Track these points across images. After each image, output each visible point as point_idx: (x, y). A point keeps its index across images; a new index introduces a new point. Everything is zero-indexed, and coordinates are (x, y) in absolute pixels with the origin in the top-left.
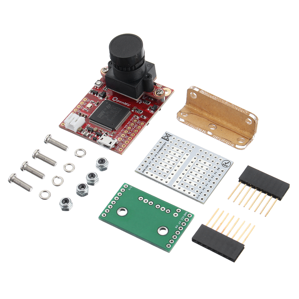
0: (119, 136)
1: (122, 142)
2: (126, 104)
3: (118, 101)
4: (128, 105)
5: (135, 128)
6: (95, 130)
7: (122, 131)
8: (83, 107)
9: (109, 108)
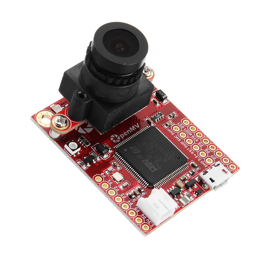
0: (203, 160)
1: (218, 160)
2: (133, 128)
3: (122, 136)
4: (138, 127)
5: (193, 135)
6: (181, 185)
7: (192, 152)
8: (117, 187)
9: (139, 151)
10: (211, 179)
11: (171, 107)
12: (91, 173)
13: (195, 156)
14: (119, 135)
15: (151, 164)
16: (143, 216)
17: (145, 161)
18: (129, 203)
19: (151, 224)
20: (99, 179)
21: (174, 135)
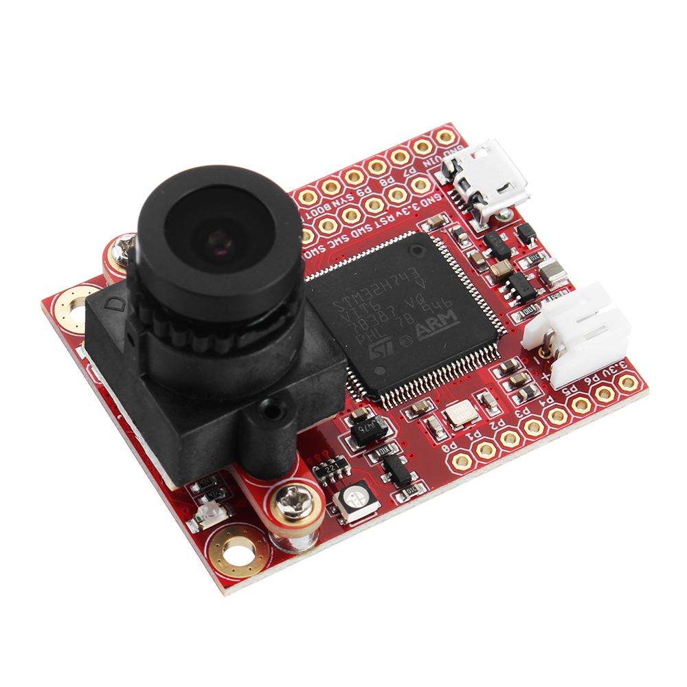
0: (416, 200)
1: (419, 165)
5: (330, 202)
6: (502, 267)
7: (389, 218)
8: (493, 423)
9: (385, 340)
10: (501, 190)
12: (440, 476)
13: (401, 214)
15: (432, 321)
16: (593, 383)
17: (422, 332)
18: (547, 404)
19: (619, 369)
20: (461, 462)
21: (327, 247)
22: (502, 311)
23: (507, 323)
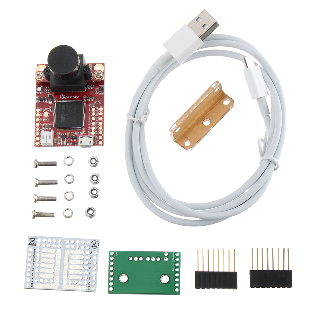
0: (91, 131)
1: (97, 135)
2: (74, 97)
3: (66, 98)
4: (77, 98)
6: (68, 136)
7: (90, 124)
8: (42, 119)
9: (65, 109)
10: (81, 141)
11: (102, 98)
12: (38, 106)
13: (89, 127)
14: (65, 96)
15: (64, 118)
17: (63, 115)
18: (41, 129)
19: (41, 143)
20: (38, 110)
21: (89, 112)
22: (62, 132)
23: (59, 131)
